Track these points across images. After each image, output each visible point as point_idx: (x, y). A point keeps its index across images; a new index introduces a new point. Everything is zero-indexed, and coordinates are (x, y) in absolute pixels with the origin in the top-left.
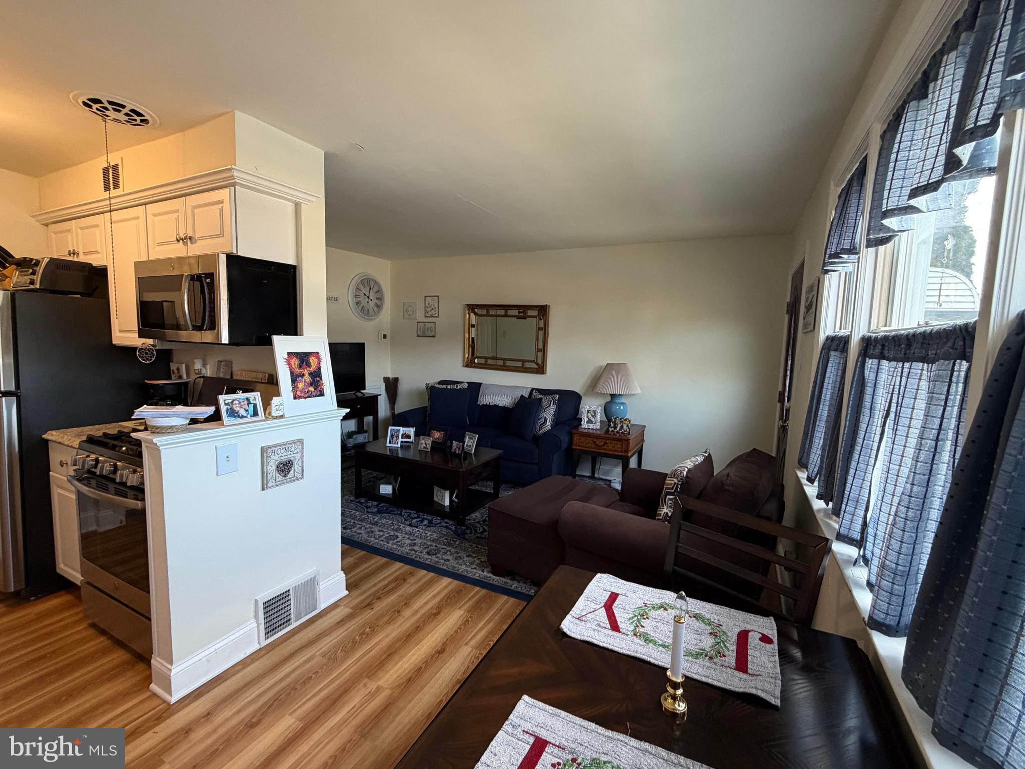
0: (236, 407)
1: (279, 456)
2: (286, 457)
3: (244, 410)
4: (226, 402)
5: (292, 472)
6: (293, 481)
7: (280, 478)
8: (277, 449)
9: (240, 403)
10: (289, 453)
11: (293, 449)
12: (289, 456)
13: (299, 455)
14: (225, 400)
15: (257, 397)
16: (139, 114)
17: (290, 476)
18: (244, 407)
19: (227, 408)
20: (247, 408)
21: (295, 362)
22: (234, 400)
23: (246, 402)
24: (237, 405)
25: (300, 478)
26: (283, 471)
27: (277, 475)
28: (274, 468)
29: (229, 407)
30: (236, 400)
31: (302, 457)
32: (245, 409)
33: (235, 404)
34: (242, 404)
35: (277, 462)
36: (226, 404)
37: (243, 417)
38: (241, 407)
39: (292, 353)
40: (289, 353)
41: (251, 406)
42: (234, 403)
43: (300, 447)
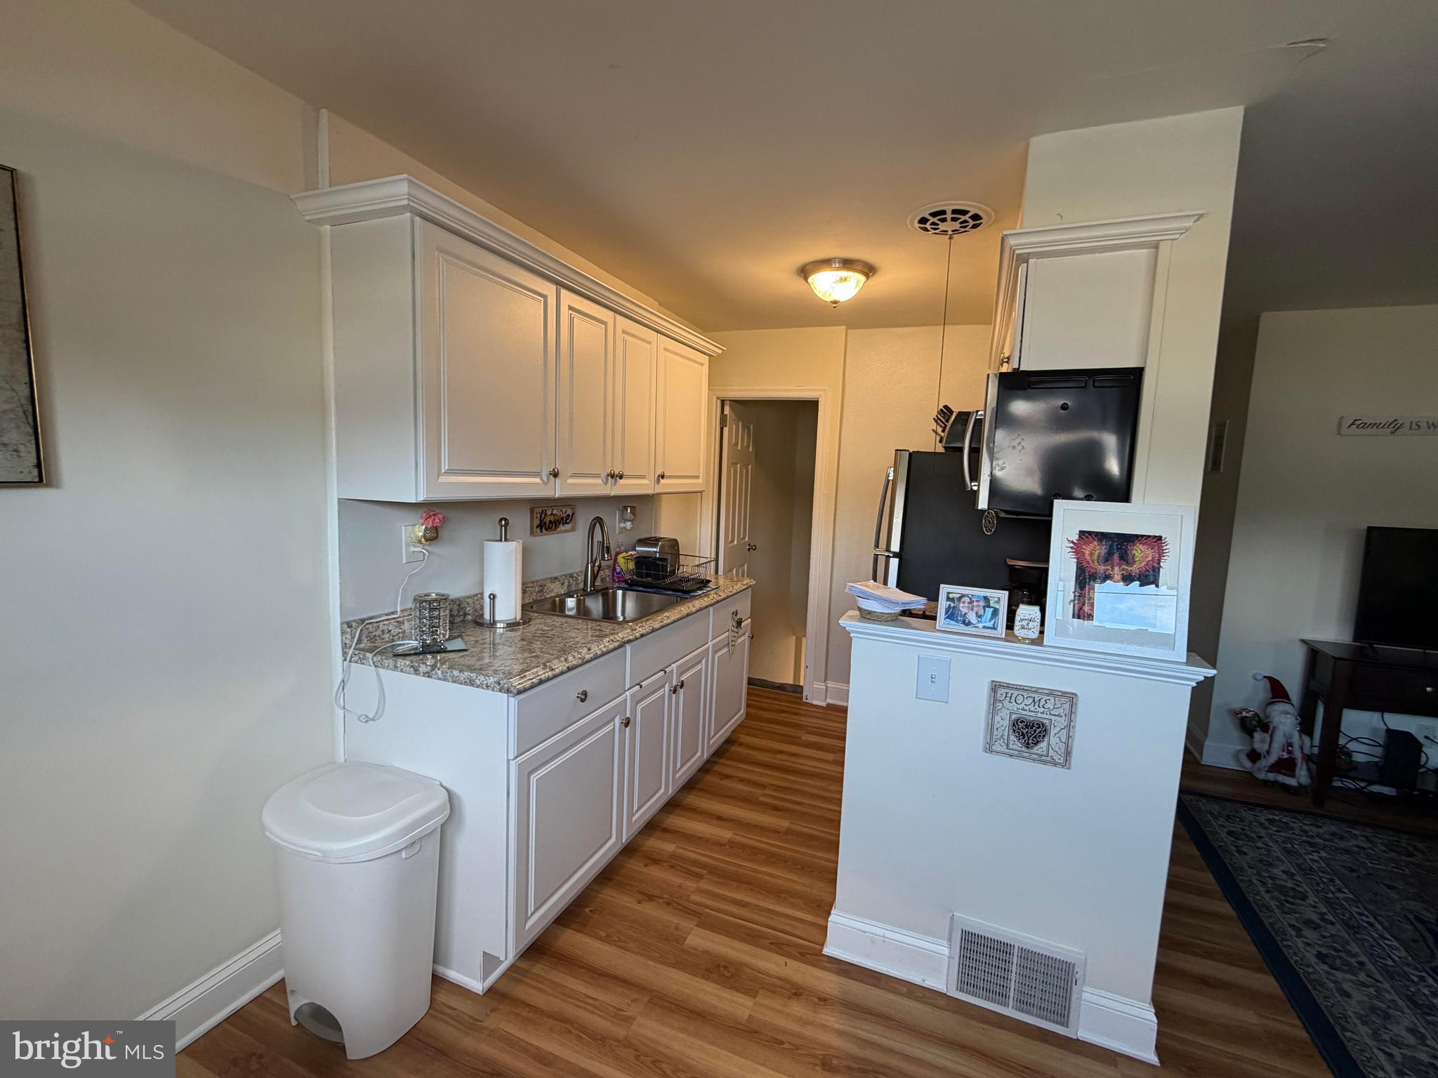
0: (963, 607)
1: (1020, 707)
2: (1032, 714)
3: (974, 614)
4: (951, 596)
5: (1043, 745)
6: (1045, 762)
7: (1016, 745)
8: (1016, 693)
9: (971, 602)
10: (1041, 710)
11: (1050, 705)
12: (1039, 715)
13: (1062, 722)
14: (948, 593)
15: (1002, 600)
16: (964, 212)
17: (1036, 750)
18: (975, 609)
19: (950, 605)
20: (981, 612)
21: (1096, 550)
22: (963, 596)
23: (982, 603)
24: (966, 605)
25: (1059, 764)
26: (1023, 734)
27: (1012, 738)
28: (1006, 723)
29: (952, 605)
30: (967, 596)
31: (1069, 727)
32: (977, 613)
33: (964, 603)
34: (975, 604)
35: (1014, 717)
36: (948, 599)
37: (968, 624)
38: (972, 609)
39: (1090, 533)
40: (1082, 533)
41: (989, 611)
42: (963, 600)
43: (1067, 706)
